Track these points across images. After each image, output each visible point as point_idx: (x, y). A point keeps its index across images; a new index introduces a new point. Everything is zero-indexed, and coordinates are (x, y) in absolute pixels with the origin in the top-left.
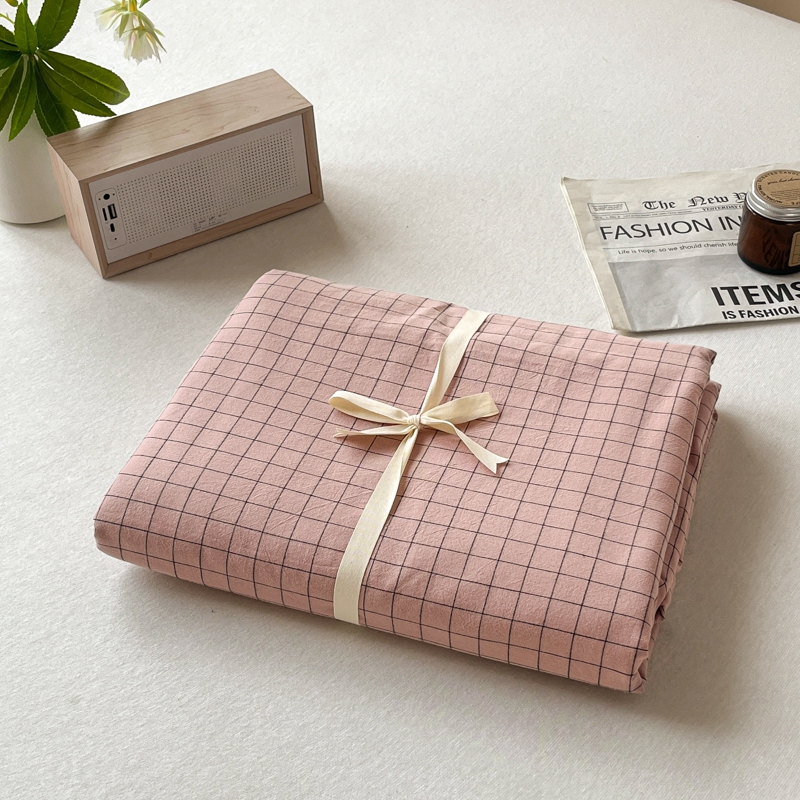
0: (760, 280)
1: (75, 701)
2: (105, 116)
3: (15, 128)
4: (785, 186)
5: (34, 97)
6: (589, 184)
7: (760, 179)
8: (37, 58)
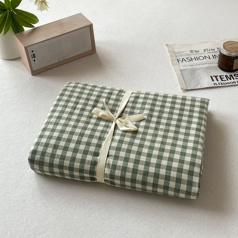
0: (224, 74)
1: (25, 201)
2: (32, 28)
3: (5, 32)
4: (231, 46)
5: (11, 22)
6: (174, 46)
7: (224, 44)
8: (11, 11)
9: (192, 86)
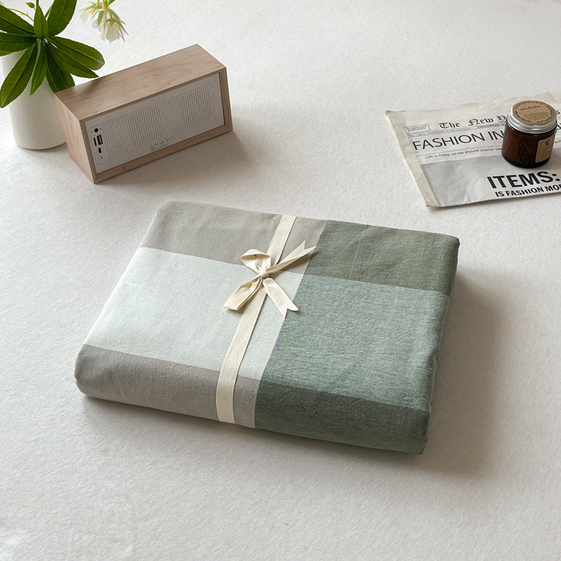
3: (34, 87)
5: (46, 66)
6: (403, 114)
7: (516, 107)
8: (47, 41)
9: (449, 200)
